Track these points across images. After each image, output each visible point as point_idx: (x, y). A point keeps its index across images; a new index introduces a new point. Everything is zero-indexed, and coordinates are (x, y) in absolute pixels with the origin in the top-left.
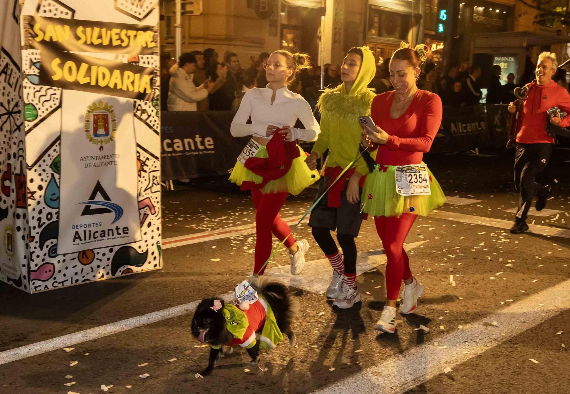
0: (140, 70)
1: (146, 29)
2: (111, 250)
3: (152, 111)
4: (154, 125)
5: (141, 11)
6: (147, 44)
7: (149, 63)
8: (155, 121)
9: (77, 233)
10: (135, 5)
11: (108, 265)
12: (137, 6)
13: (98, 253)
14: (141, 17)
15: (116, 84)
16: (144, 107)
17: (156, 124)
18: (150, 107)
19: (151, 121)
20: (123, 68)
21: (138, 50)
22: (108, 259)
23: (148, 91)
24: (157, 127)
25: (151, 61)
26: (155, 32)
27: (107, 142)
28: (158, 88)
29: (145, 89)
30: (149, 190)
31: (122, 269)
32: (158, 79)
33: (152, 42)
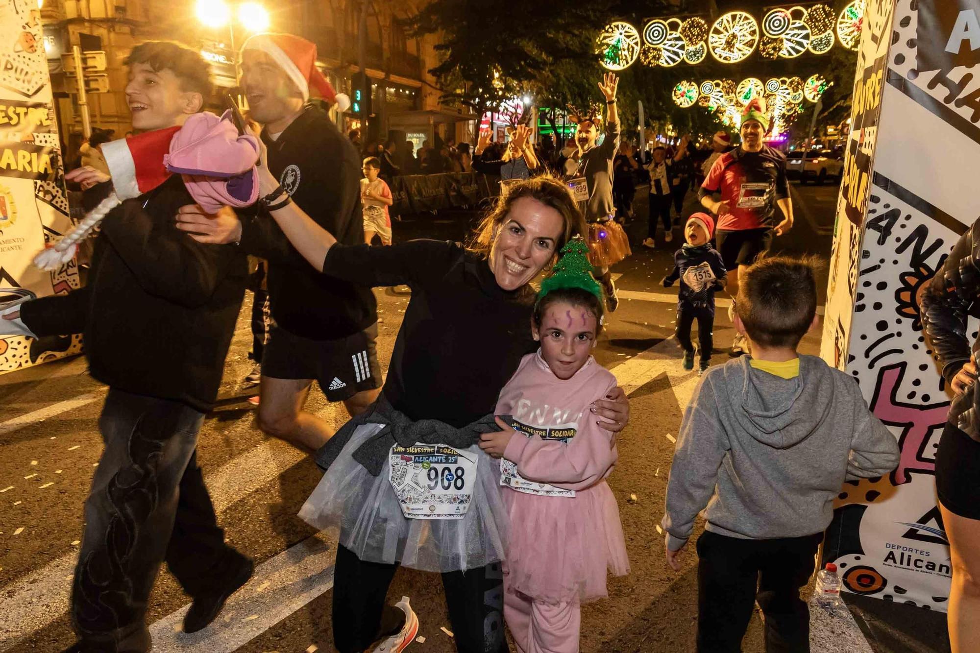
0: (38, 150)
1: (37, 106)
2: (27, 338)
3: (57, 191)
4: (61, 206)
5: (30, 88)
6: (41, 122)
7: (46, 142)
8: (62, 202)
10: (21, 81)
11: (25, 354)
12: (24, 82)
13: (12, 342)
14: (30, 93)
15: (9, 165)
16: (47, 188)
17: (64, 206)
18: (54, 187)
19: (57, 202)
20: (15, 148)
21: (32, 128)
22: (25, 347)
23: (50, 171)
24: (65, 208)
25: (49, 140)
26: (49, 109)
27: (7, 226)
28: (62, 168)
29: (46, 169)
30: (64, 273)
31: (43, 355)
32: (60, 158)
33: (46, 120)
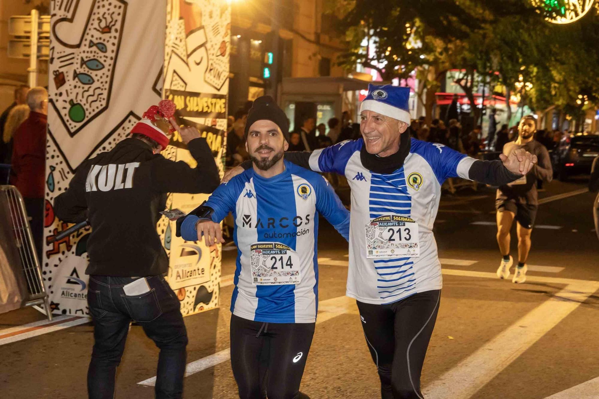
0: (216, 132)
2: (195, 289)
5: (218, 82)
6: (221, 109)
7: (221, 125)
9: (178, 272)
10: (216, 80)
11: (192, 303)
13: (187, 291)
14: (219, 87)
20: (208, 129)
22: (193, 296)
26: (226, 100)
29: (218, 148)
31: (199, 306)
33: (224, 108)
